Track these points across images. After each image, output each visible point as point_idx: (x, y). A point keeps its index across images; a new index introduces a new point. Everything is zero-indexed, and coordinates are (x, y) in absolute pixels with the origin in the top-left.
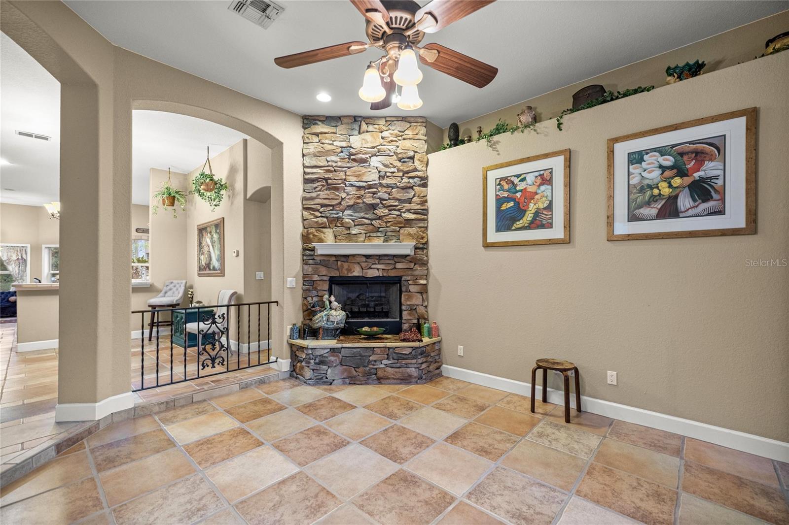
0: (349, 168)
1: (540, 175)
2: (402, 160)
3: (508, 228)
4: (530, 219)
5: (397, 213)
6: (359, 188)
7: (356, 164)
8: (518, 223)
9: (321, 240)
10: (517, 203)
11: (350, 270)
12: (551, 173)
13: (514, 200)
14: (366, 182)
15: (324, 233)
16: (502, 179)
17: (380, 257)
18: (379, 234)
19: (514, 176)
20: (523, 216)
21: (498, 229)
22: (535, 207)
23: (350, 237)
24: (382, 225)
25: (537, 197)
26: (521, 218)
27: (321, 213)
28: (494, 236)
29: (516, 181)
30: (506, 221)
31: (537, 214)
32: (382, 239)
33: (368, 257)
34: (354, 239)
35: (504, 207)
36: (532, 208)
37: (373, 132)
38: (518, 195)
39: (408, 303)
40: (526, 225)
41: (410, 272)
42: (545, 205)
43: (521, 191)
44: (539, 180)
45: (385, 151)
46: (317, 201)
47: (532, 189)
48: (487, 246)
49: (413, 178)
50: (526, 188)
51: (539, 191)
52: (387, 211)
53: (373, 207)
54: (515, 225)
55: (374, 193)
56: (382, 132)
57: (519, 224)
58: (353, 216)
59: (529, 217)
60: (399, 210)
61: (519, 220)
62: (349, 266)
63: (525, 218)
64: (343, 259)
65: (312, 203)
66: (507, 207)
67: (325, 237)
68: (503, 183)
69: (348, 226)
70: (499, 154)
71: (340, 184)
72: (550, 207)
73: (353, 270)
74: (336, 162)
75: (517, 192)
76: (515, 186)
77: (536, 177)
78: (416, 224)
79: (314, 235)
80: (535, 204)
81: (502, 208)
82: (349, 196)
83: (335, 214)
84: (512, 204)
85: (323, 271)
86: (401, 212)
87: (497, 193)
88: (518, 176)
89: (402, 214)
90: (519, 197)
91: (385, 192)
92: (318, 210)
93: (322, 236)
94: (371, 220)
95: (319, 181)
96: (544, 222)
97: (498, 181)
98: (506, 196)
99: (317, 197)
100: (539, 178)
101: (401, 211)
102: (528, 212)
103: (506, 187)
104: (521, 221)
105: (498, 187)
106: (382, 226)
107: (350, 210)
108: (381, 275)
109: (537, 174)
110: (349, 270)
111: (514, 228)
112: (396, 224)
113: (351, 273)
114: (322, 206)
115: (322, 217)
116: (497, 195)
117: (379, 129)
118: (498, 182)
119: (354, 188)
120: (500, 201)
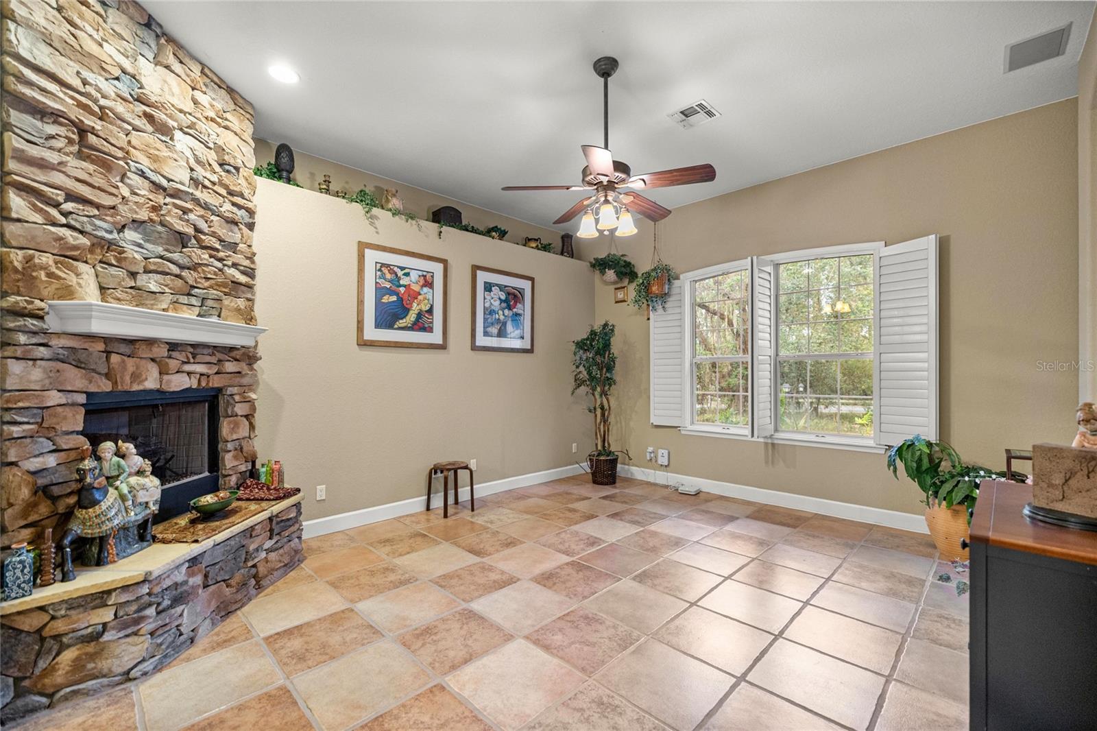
0: (136, 129)
1: (423, 276)
2: (227, 167)
3: (390, 326)
4: (413, 320)
5: (219, 265)
6: (157, 187)
7: (150, 128)
8: (401, 321)
9: (67, 292)
10: (400, 299)
11: (139, 376)
12: (432, 277)
13: (397, 294)
14: (169, 180)
15: (78, 275)
16: (383, 265)
17: (196, 349)
18: (194, 301)
19: (398, 267)
20: (407, 315)
21: (378, 326)
22: (418, 308)
23: (141, 295)
24: (200, 282)
25: (420, 297)
26: (405, 317)
27: (66, 214)
28: (371, 333)
29: (400, 273)
30: (388, 318)
31: (420, 315)
32: (197, 310)
33: (173, 346)
34: (148, 302)
35: (386, 299)
36: (415, 308)
37: (179, 76)
38: (402, 290)
39: (235, 437)
40: (409, 325)
41: (237, 380)
42: (427, 308)
43: (405, 286)
44: (422, 282)
45: (200, 133)
46: (58, 178)
47: (416, 288)
48: (364, 344)
49: (239, 207)
50: (409, 285)
51: (422, 292)
52: (207, 256)
53: (182, 240)
54: (397, 323)
55: (185, 211)
56: (193, 89)
57: (402, 323)
58: (143, 248)
59: (412, 317)
60: (220, 260)
61: (402, 319)
62: (138, 368)
63: (408, 318)
64: (123, 348)
65: (42, 178)
66: (390, 300)
67: (79, 284)
68: (385, 270)
69: (134, 269)
70: (377, 233)
71: (117, 159)
72: (430, 311)
73: (144, 377)
74: (104, 97)
75: (401, 286)
76: (399, 279)
77: (420, 276)
78: (243, 292)
79: (50, 275)
80: (418, 305)
81: (383, 301)
82: (136, 199)
83: (107, 231)
84: (394, 298)
85: (75, 378)
86: (224, 265)
87: (377, 281)
88: (402, 268)
89: (226, 268)
90: (403, 292)
91: (202, 217)
92: (57, 205)
93: (72, 279)
94: (182, 267)
95: (61, 124)
96: (426, 326)
97: (379, 265)
98: (388, 287)
99: (59, 167)
100: (422, 278)
101: (225, 262)
102: (411, 312)
103: (388, 276)
104: (404, 320)
105: (379, 273)
106: (199, 285)
107: (136, 230)
108: (195, 386)
109: (420, 273)
110: (136, 377)
111: (396, 326)
112: (219, 286)
113: (141, 382)
114: (71, 197)
115: (68, 226)
116: (376, 283)
117: (192, 81)
118: (378, 268)
119: (146, 183)
120: (380, 291)
